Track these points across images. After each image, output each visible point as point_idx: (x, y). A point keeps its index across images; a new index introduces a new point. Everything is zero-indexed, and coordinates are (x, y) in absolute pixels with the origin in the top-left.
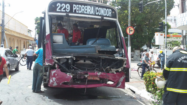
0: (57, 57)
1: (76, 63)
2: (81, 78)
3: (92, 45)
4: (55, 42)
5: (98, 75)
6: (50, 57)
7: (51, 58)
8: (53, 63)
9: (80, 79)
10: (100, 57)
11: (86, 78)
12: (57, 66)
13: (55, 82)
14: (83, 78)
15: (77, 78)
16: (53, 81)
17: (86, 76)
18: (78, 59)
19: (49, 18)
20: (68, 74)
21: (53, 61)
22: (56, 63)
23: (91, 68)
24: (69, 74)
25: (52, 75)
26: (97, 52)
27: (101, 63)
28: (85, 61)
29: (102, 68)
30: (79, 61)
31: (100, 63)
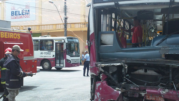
0: (102, 65)
1: (132, 73)
2: (135, 96)
3: (157, 46)
4: (105, 43)
5: (162, 93)
6: (93, 64)
7: (94, 66)
8: (98, 72)
9: (133, 97)
10: (169, 66)
11: (143, 97)
12: (102, 77)
13: (99, 98)
14: (137, 96)
15: (129, 96)
16: (97, 97)
17: (143, 94)
18: (135, 68)
19: (94, 11)
20: (117, 88)
21: (98, 69)
22: (101, 72)
23: (154, 82)
24: (119, 89)
25: (97, 89)
26: (163, 57)
27: (171, 75)
28: (146, 71)
29: (172, 83)
30: (136, 70)
31: (169, 74)
